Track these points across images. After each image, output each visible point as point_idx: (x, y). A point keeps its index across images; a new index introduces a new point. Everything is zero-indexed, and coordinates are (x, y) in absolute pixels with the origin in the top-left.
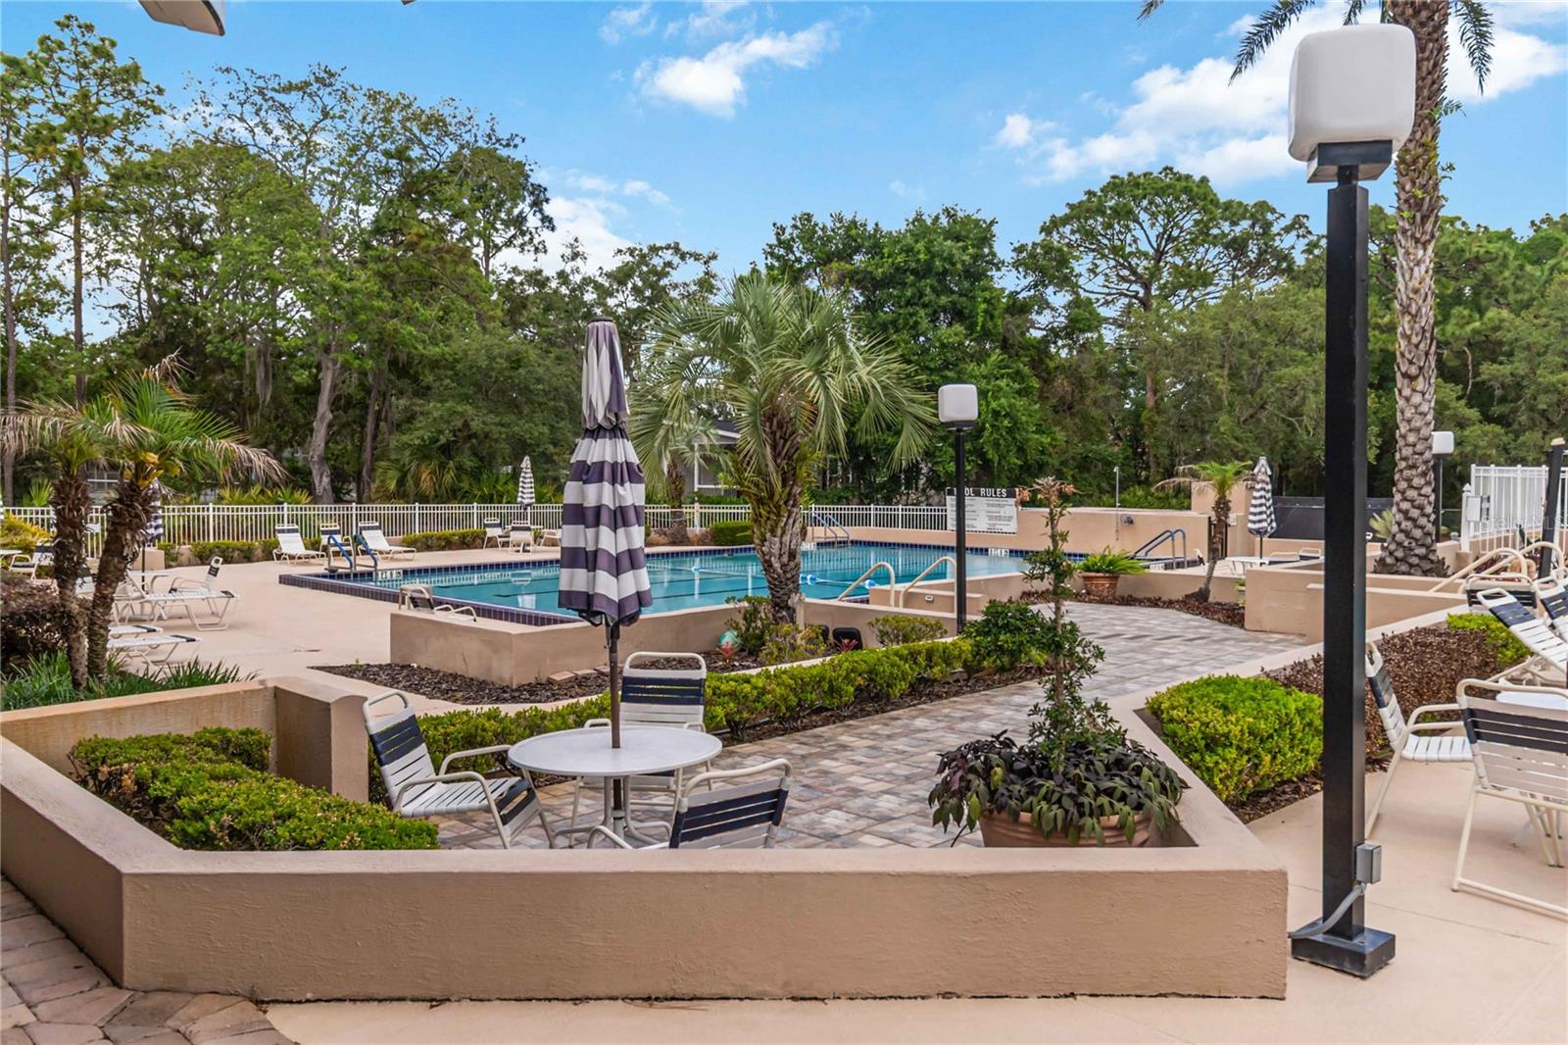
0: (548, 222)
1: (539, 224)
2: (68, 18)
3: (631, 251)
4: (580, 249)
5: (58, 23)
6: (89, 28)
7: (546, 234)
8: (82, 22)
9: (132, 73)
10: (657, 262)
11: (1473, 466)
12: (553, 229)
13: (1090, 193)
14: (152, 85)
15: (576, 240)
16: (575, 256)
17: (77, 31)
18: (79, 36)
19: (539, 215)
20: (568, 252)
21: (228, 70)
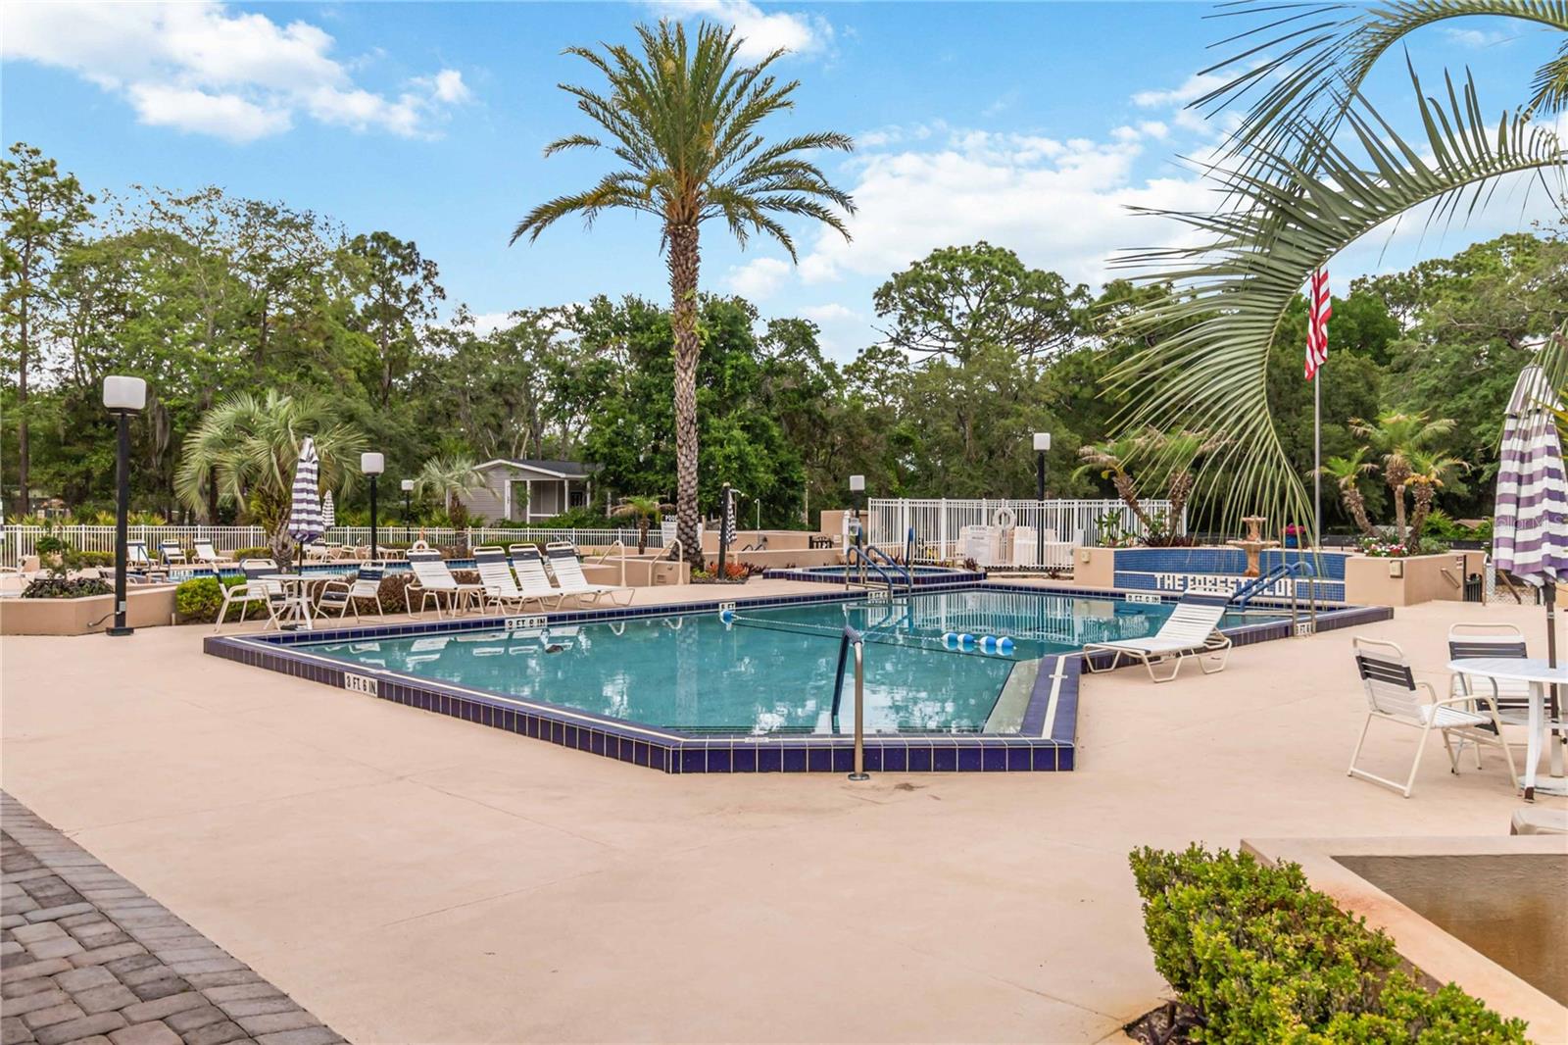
0: (439, 291)
1: (432, 294)
2: (19, 145)
3: (524, 314)
4: (468, 314)
5: (11, 149)
6: (36, 152)
7: (438, 301)
8: (29, 148)
9: (72, 185)
10: (546, 323)
11: (870, 499)
12: (444, 298)
13: (916, 264)
14: (85, 196)
15: (464, 306)
16: (464, 319)
17: (26, 156)
18: (28, 159)
19: (430, 287)
20: (458, 318)
21: (138, 188)
